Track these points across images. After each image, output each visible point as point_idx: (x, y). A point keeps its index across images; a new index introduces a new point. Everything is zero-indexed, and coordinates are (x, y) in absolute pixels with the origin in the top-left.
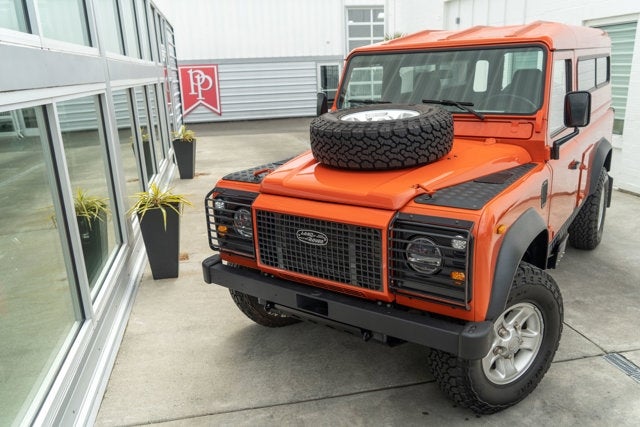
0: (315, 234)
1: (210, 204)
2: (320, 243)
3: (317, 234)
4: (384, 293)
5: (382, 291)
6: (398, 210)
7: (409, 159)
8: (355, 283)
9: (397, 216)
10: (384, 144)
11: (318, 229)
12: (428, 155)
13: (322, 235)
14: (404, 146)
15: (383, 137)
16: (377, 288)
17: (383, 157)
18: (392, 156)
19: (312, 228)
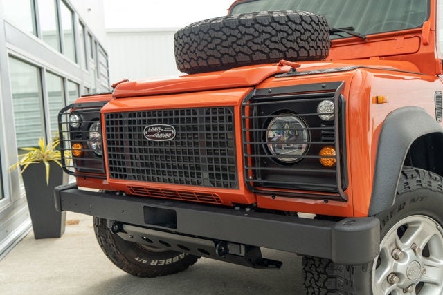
0: (162, 127)
2: (167, 137)
3: (164, 127)
4: (240, 191)
5: (239, 189)
6: (254, 86)
7: (274, 52)
8: (207, 182)
9: (254, 94)
10: (246, 33)
11: (165, 121)
12: (297, 48)
13: (170, 128)
14: (268, 36)
15: (244, 25)
16: (232, 186)
17: (245, 49)
18: (255, 47)
19: (160, 121)
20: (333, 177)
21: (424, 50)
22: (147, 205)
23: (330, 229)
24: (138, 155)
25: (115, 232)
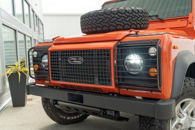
0: (77, 58)
1: (31, 53)
2: (79, 62)
3: (78, 58)
4: (113, 87)
5: (112, 86)
6: (119, 40)
7: (126, 25)
8: (97, 83)
9: (119, 44)
10: (114, 17)
11: (78, 55)
12: (136, 24)
13: (81, 58)
14: (124, 18)
15: (113, 13)
16: (109, 85)
17: (114, 24)
18: (118, 23)
19: (76, 55)
20: (156, 81)
21: (189, 26)
22: (69, 92)
23: (154, 104)
24: (65, 70)
25: (54, 104)
